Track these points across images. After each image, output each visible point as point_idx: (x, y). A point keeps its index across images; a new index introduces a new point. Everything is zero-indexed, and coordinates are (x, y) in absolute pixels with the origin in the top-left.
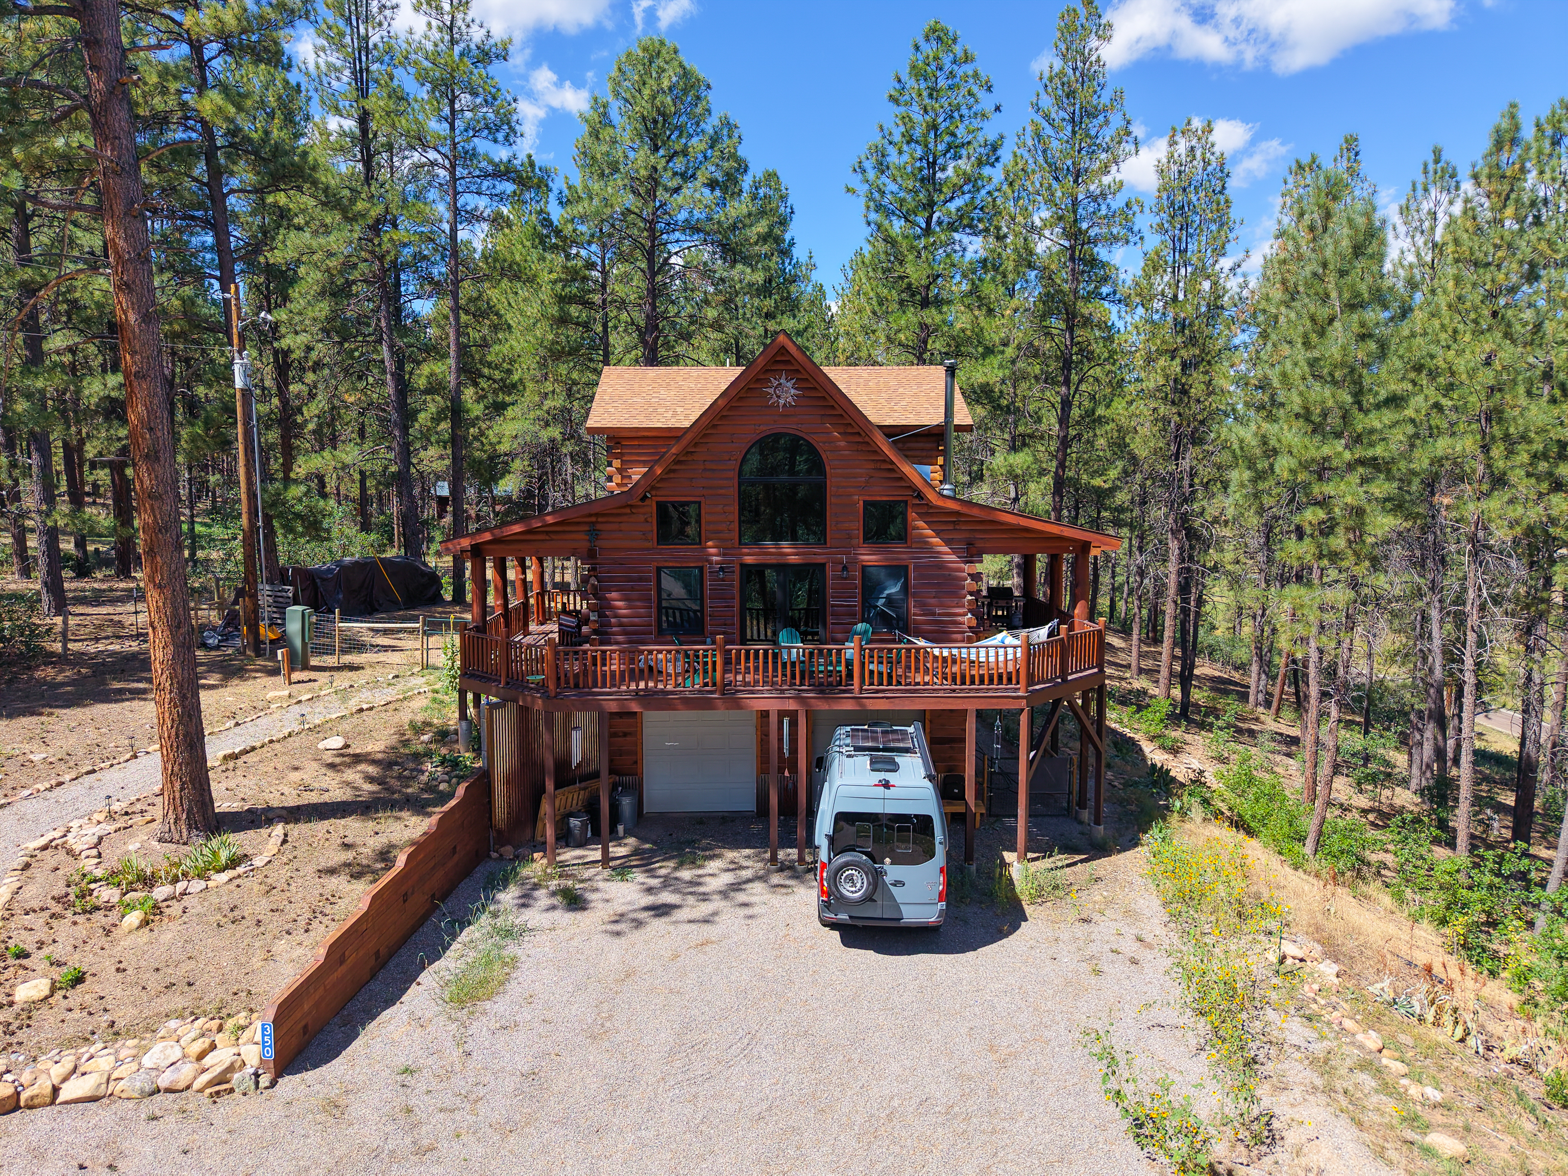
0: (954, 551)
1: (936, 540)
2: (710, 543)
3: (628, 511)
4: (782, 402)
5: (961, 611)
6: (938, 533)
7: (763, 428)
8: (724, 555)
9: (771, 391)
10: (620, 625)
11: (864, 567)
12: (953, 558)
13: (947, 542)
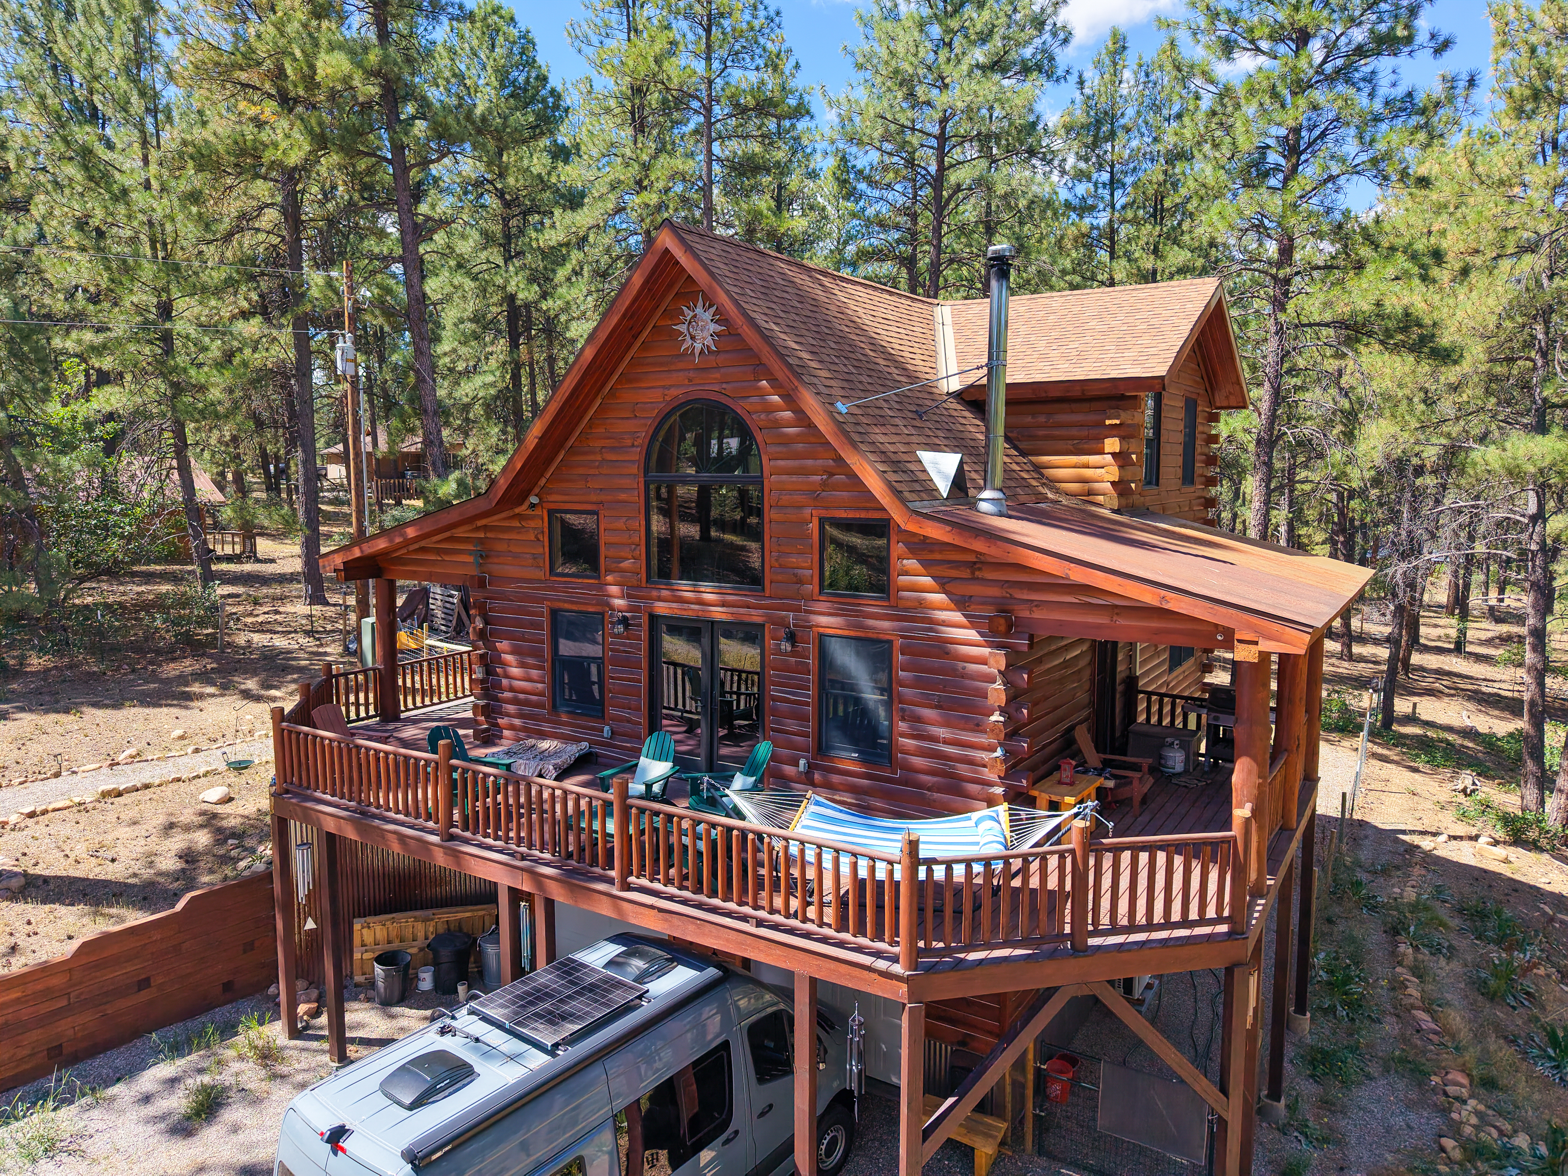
0: (973, 622)
1: (939, 597)
2: (609, 578)
3: (516, 524)
4: (698, 346)
5: (983, 739)
6: (943, 585)
7: (674, 392)
8: (629, 596)
9: (683, 328)
10: (512, 689)
11: (821, 636)
12: (972, 634)
13: (960, 603)
